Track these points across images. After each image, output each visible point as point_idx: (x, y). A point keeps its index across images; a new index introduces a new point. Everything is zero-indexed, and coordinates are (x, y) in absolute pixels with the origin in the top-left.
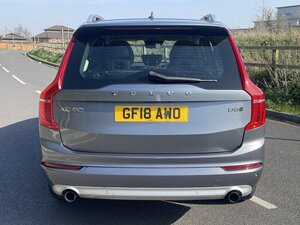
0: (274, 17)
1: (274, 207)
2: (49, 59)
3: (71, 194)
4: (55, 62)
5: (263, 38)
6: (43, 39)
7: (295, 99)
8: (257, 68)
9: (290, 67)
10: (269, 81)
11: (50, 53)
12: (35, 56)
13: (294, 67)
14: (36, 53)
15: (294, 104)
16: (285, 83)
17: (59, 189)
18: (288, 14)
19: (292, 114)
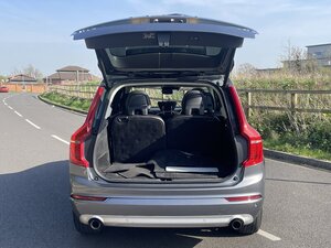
0: (303, 57)
1: (279, 239)
2: (63, 102)
3: (96, 222)
4: (69, 105)
5: (286, 80)
6: (55, 80)
7: (313, 143)
8: (277, 112)
9: (309, 111)
10: (288, 124)
11: (63, 96)
12: (47, 98)
13: (313, 111)
14: (48, 96)
15: (312, 148)
16: (304, 126)
17: (85, 218)
18: (319, 53)
19: (310, 157)
